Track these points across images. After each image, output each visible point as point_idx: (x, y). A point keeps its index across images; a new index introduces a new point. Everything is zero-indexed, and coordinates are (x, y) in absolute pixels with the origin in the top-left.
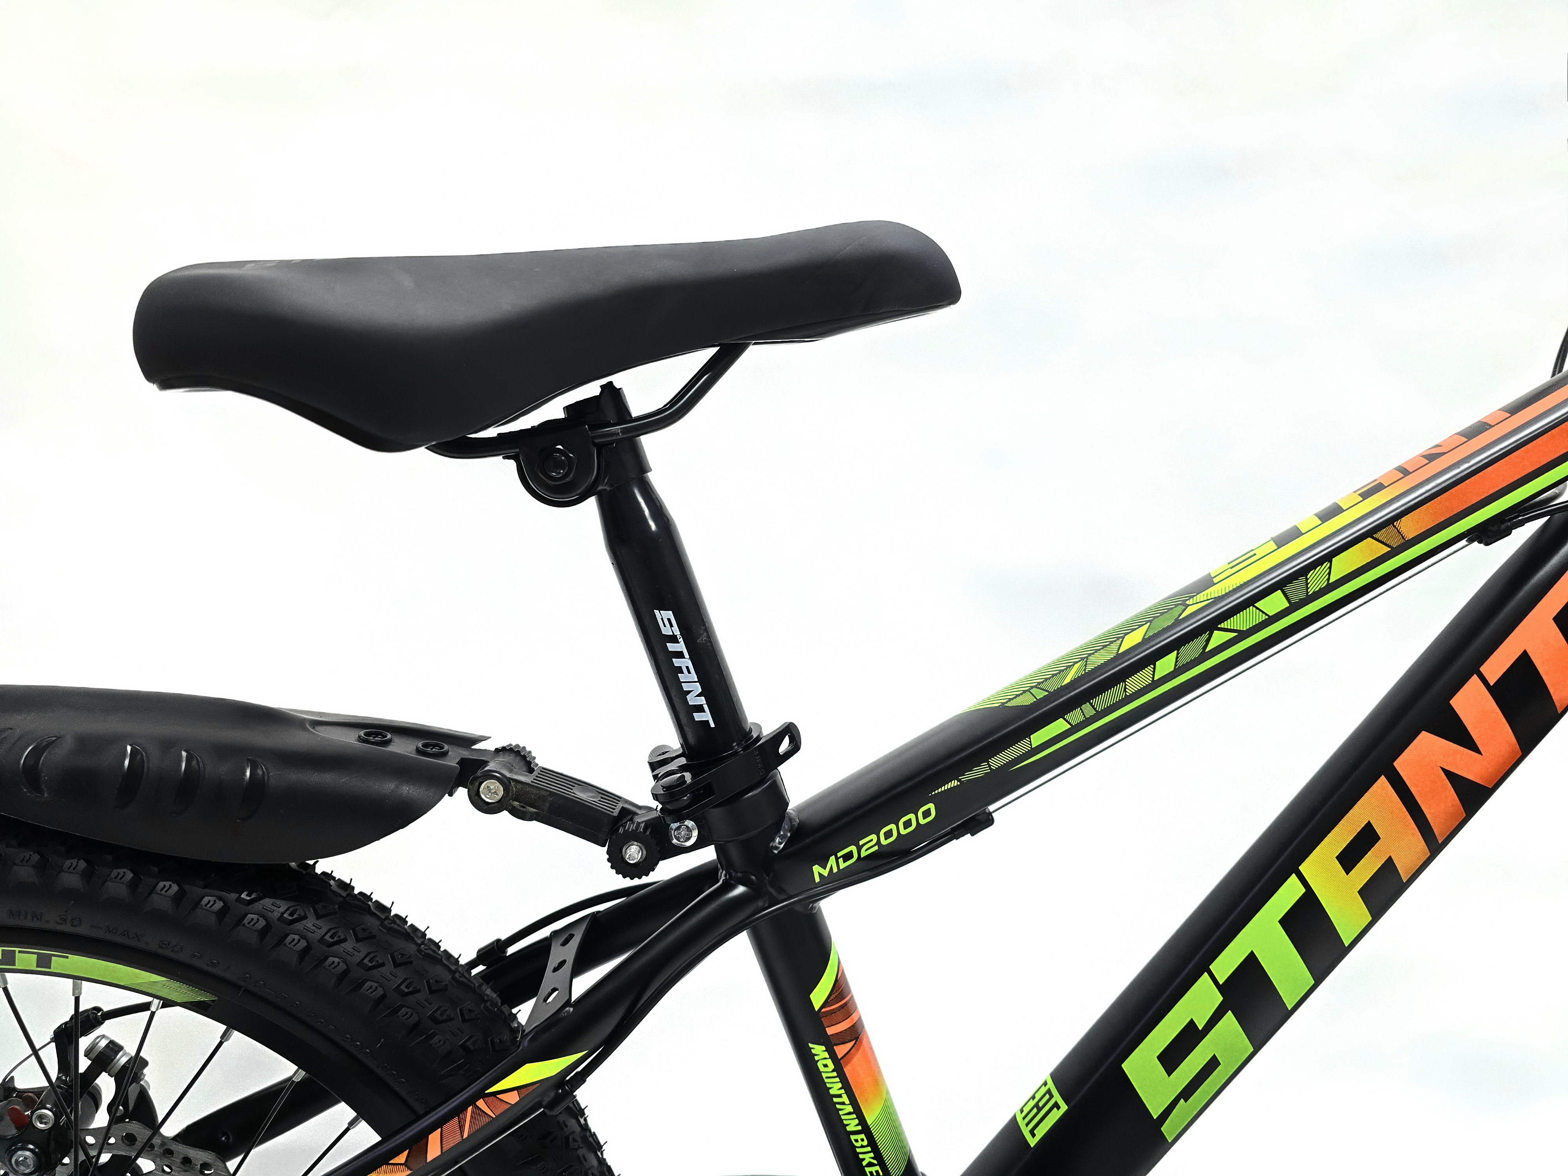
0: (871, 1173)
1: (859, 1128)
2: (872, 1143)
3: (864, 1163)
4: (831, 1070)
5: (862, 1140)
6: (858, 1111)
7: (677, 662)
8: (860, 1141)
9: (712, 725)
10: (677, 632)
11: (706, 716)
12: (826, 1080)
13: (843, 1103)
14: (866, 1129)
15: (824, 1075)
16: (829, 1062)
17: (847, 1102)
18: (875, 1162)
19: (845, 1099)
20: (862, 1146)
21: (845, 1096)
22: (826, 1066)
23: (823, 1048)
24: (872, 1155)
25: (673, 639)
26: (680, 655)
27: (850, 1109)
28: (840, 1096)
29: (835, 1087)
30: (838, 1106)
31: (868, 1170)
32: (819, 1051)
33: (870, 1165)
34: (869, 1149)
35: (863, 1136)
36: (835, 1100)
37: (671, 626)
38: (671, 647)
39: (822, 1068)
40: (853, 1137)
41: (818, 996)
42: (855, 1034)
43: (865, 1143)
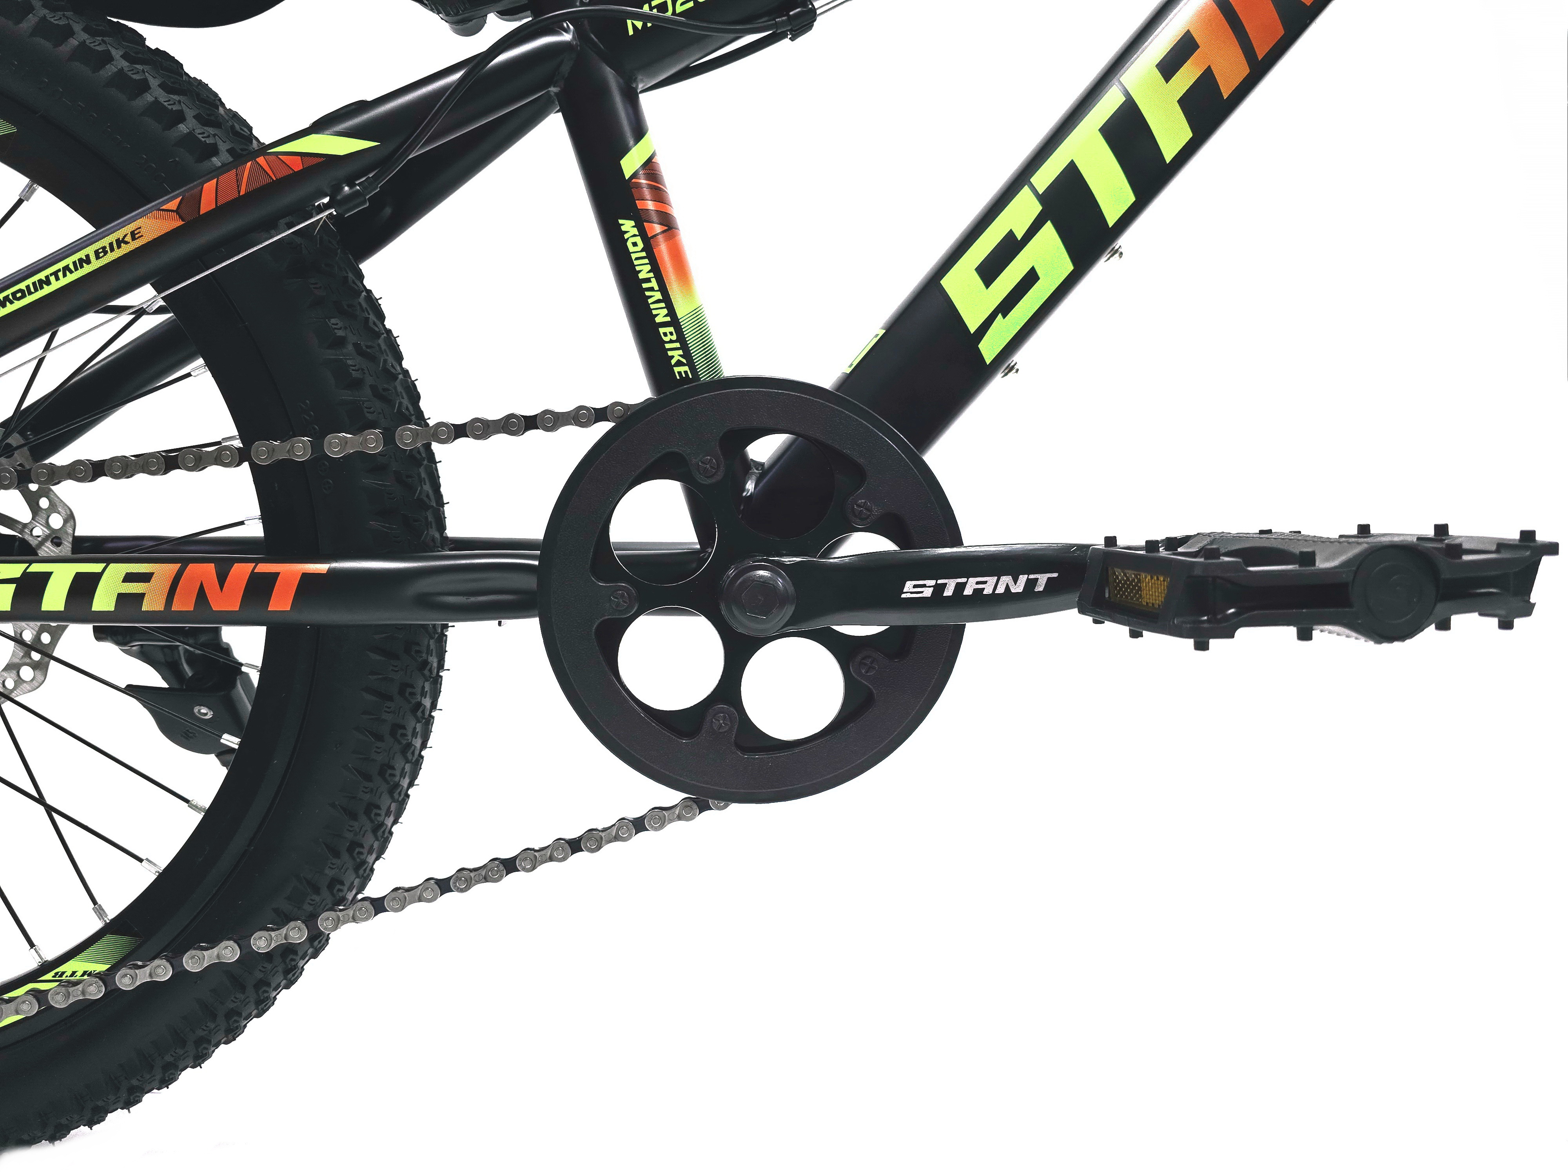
0: (680, 373)
1: (668, 319)
2: (681, 338)
3: (673, 362)
4: (640, 250)
5: (671, 334)
6: (667, 300)
8: (667, 333)
12: (636, 263)
13: (652, 289)
14: (674, 322)
15: (634, 256)
16: (638, 240)
17: (656, 288)
18: (684, 361)
19: (654, 284)
20: (671, 341)
21: (653, 280)
22: (635, 244)
23: (632, 223)
24: (681, 352)
27: (658, 296)
28: (648, 280)
29: (644, 271)
30: (648, 293)
31: (676, 369)
32: (628, 226)
33: (680, 363)
34: (678, 345)
35: (671, 329)
36: (645, 286)
39: (631, 248)
40: (662, 330)
41: (630, 164)
42: (668, 223)
43: (674, 337)
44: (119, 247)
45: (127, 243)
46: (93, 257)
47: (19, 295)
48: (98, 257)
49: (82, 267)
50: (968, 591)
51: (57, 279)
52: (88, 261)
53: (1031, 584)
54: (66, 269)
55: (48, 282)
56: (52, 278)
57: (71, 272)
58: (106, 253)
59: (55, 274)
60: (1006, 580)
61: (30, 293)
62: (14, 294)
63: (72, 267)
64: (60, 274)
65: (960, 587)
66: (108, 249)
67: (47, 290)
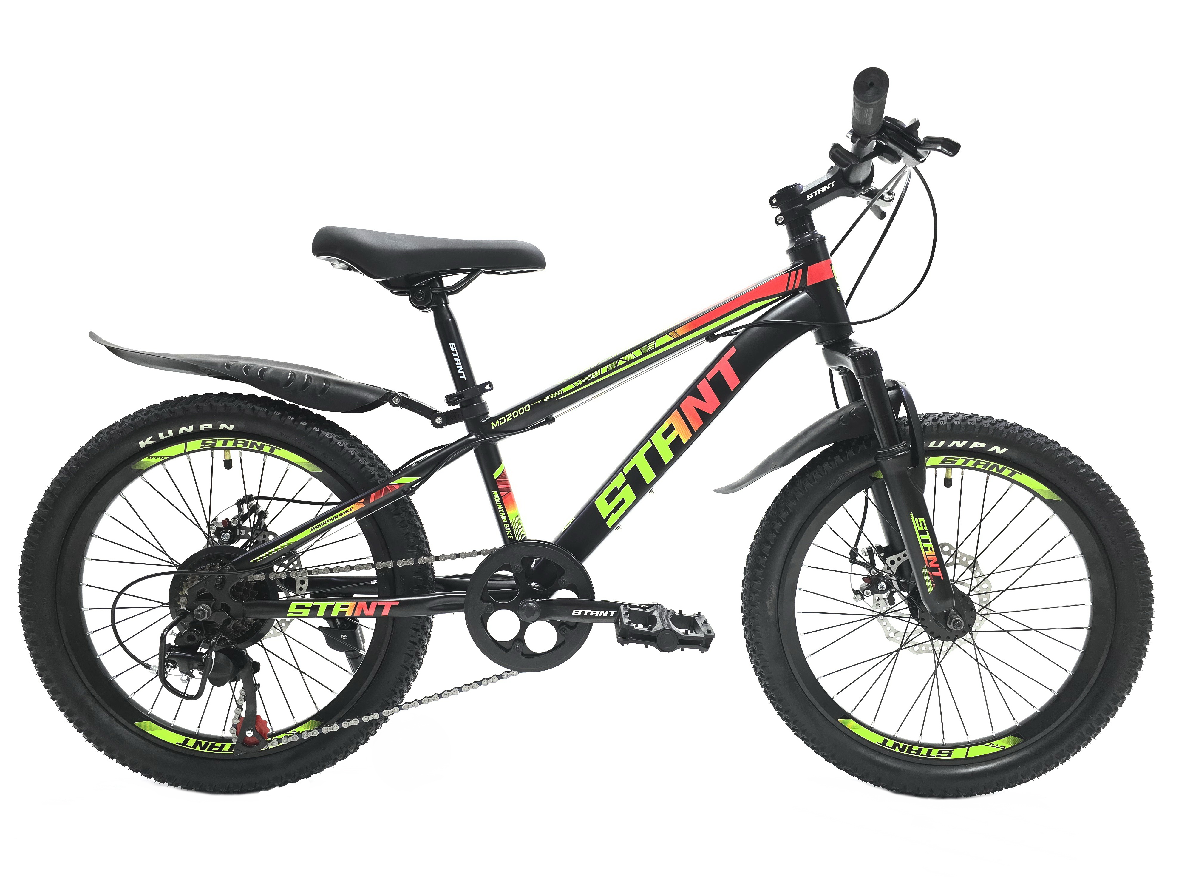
0: (510, 537)
1: (507, 521)
2: (511, 527)
3: (508, 534)
4: (499, 500)
5: (507, 526)
6: (506, 515)
7: (455, 359)
8: (506, 525)
9: (466, 380)
10: (456, 350)
11: (464, 377)
12: (497, 504)
13: (502, 512)
14: (509, 522)
15: (496, 502)
16: (498, 497)
17: (503, 512)
18: (511, 534)
19: (503, 510)
20: (507, 528)
21: (502, 509)
22: (497, 499)
23: (497, 492)
24: (510, 531)
25: (455, 352)
26: (456, 357)
27: (504, 514)
28: (501, 509)
29: (500, 506)
30: (500, 513)
31: (509, 536)
32: (495, 493)
33: (510, 535)
34: (509, 529)
35: (508, 524)
36: (500, 511)
37: (454, 348)
38: (454, 355)
39: (496, 500)
40: (505, 524)
41: (496, 475)
42: (509, 490)
43: (508, 527)
44: (346, 513)
45: (349, 512)
46: (339, 516)
47: (317, 527)
48: (340, 516)
49: (335, 518)
50: (591, 614)
51: (328, 522)
52: (337, 517)
53: (609, 614)
54: (331, 519)
55: (326, 523)
56: (327, 522)
57: (332, 520)
58: (342, 515)
59: (328, 521)
60: (602, 612)
61: (320, 526)
62: (316, 527)
63: (333, 519)
64: (329, 521)
65: (589, 613)
66: (343, 514)
67: (325, 525)
